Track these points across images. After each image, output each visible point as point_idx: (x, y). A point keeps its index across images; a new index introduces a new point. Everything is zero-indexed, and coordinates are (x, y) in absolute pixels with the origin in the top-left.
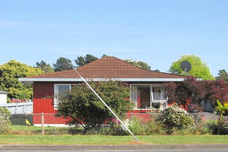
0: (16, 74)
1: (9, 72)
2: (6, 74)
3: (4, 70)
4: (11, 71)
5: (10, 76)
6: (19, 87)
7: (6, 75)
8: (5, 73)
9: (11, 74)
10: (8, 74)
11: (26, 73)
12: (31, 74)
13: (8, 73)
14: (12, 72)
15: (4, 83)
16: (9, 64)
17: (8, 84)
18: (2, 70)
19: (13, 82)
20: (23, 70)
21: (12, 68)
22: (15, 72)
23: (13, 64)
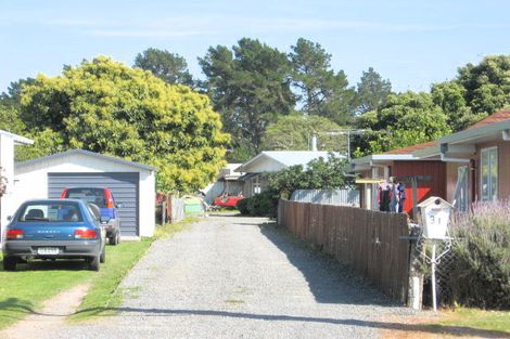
0: (120, 105)
1: (97, 98)
2: (86, 105)
3: (78, 93)
4: (102, 95)
5: (99, 114)
6: (131, 151)
7: (84, 111)
8: (81, 103)
9: (104, 105)
10: (93, 108)
11: (155, 101)
12: (170, 105)
13: (91, 102)
14: (107, 100)
15: (79, 140)
16: (91, 71)
17: (92, 139)
18: (70, 93)
19: (109, 135)
20: (141, 91)
21: (105, 85)
22: (115, 100)
23: (104, 71)
